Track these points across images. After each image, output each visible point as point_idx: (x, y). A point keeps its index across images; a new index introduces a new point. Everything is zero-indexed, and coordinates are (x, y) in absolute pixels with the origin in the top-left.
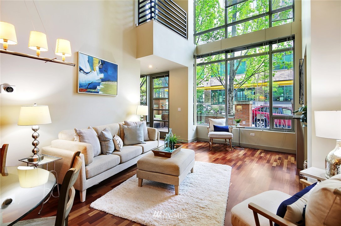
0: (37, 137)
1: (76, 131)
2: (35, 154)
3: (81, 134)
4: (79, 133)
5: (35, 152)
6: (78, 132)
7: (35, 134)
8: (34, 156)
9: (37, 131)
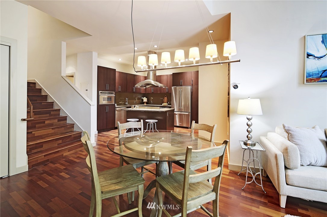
0: (250, 126)
1: (284, 127)
2: (249, 139)
3: (290, 132)
4: (288, 130)
5: (249, 138)
6: (286, 128)
7: (249, 123)
8: (248, 141)
9: (250, 121)
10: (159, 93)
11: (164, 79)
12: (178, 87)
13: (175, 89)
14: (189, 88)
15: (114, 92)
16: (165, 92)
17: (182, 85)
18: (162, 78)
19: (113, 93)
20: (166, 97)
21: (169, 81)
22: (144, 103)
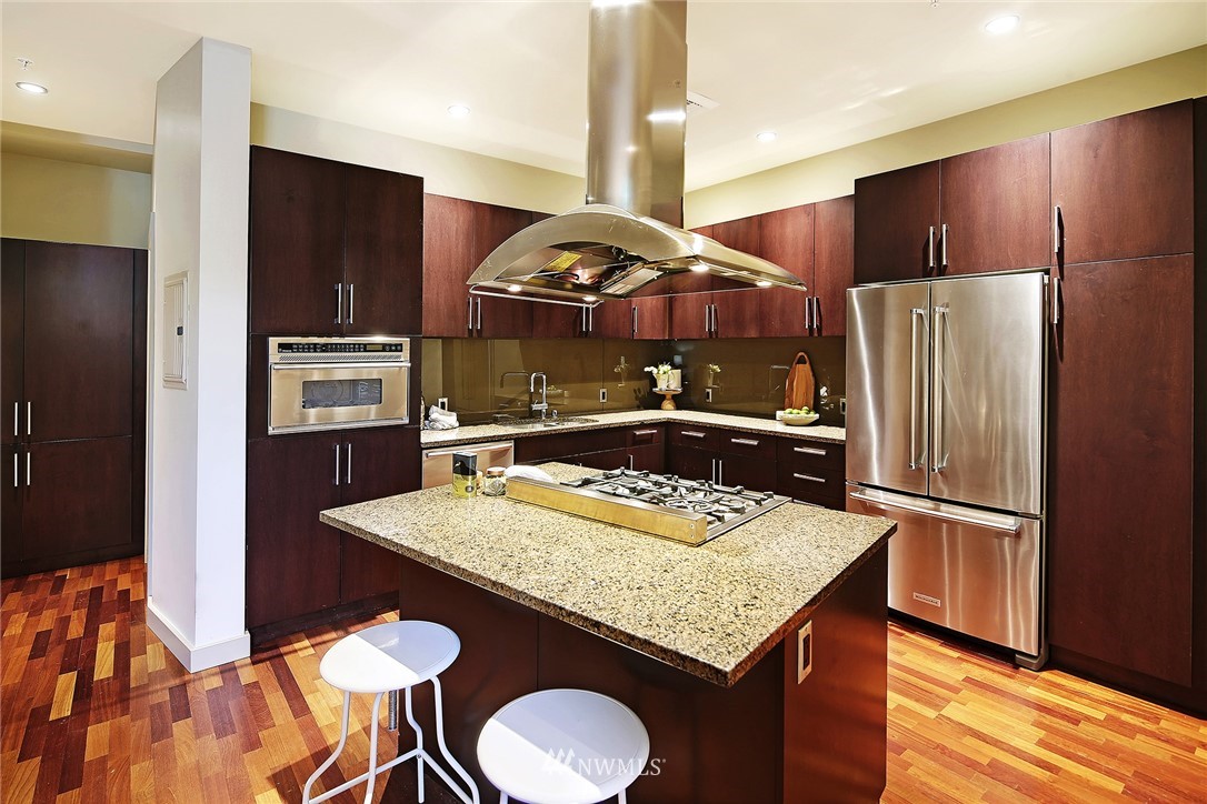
10: (753, 333)
11: (793, 235)
12: (893, 291)
13: (875, 308)
14: (1030, 286)
15: (406, 341)
16: (797, 331)
17: (941, 271)
18: (774, 229)
19: (398, 348)
20: (802, 361)
21: (824, 246)
22: (663, 397)
